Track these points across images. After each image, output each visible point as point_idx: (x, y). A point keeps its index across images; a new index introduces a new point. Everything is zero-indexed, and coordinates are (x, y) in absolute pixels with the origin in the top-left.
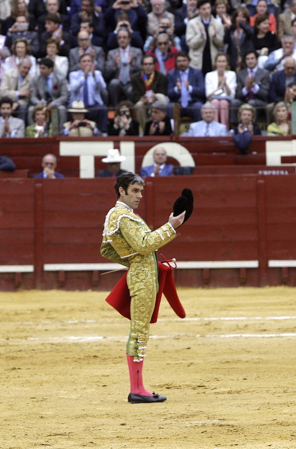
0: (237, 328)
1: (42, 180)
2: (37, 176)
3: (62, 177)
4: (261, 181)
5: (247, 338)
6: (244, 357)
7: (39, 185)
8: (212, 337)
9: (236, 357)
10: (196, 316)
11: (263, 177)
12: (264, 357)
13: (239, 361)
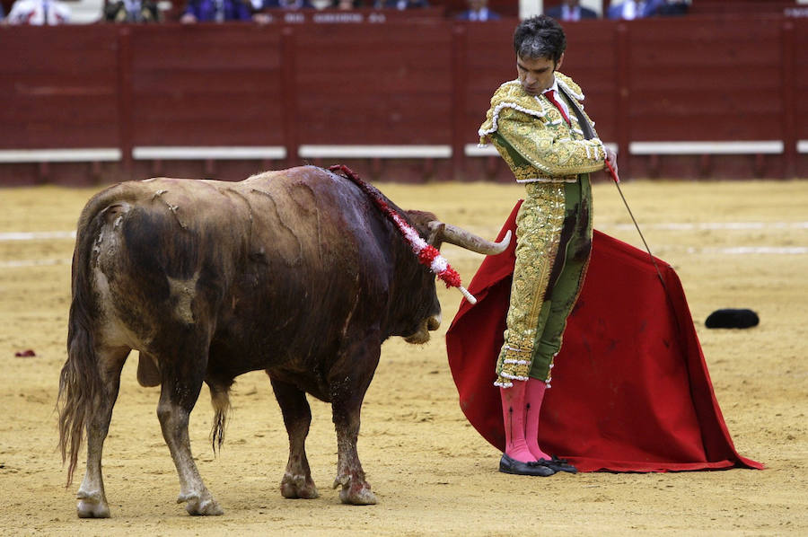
0: (748, 240)
1: (467, 23)
2: (460, 17)
3: (497, 18)
4: (789, 26)
5: (762, 254)
6: (758, 281)
7: (460, 30)
8: (709, 253)
9: (746, 281)
10: (688, 221)
11: (792, 19)
12: (787, 281)
13: (749, 287)
